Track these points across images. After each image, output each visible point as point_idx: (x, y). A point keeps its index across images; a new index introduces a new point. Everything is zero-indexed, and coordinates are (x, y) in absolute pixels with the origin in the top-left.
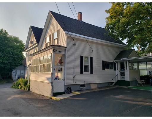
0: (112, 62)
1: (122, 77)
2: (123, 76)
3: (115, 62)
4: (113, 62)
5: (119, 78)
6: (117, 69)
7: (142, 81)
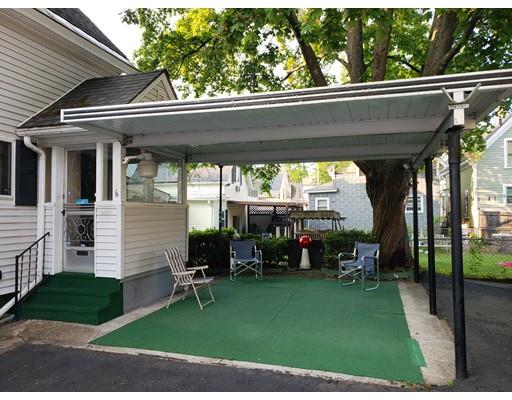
0: (7, 145)
1: (79, 253)
2: (83, 248)
3: (27, 141)
4: (12, 140)
5: (55, 260)
6: (48, 199)
7: (198, 274)
